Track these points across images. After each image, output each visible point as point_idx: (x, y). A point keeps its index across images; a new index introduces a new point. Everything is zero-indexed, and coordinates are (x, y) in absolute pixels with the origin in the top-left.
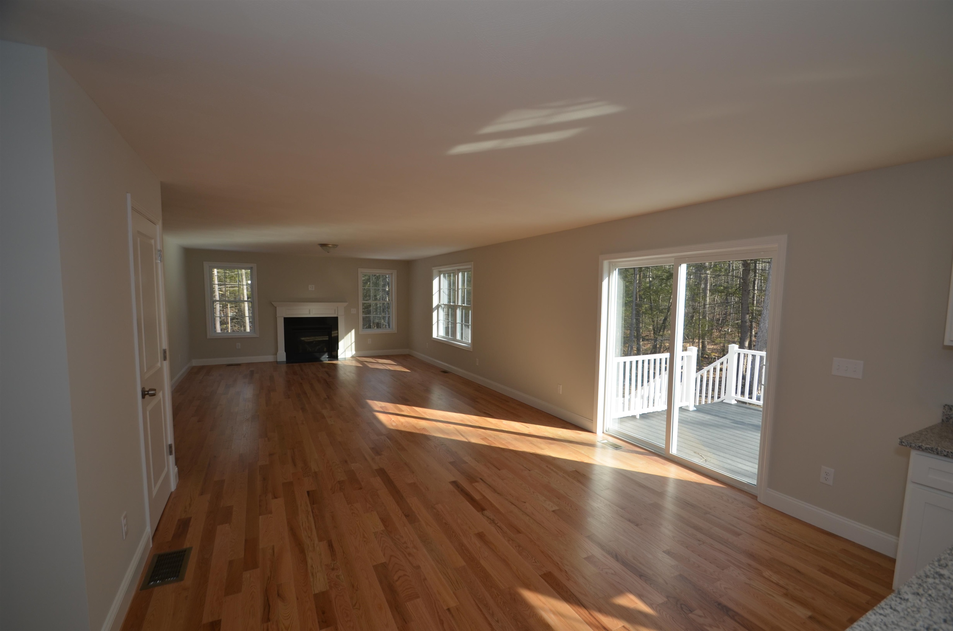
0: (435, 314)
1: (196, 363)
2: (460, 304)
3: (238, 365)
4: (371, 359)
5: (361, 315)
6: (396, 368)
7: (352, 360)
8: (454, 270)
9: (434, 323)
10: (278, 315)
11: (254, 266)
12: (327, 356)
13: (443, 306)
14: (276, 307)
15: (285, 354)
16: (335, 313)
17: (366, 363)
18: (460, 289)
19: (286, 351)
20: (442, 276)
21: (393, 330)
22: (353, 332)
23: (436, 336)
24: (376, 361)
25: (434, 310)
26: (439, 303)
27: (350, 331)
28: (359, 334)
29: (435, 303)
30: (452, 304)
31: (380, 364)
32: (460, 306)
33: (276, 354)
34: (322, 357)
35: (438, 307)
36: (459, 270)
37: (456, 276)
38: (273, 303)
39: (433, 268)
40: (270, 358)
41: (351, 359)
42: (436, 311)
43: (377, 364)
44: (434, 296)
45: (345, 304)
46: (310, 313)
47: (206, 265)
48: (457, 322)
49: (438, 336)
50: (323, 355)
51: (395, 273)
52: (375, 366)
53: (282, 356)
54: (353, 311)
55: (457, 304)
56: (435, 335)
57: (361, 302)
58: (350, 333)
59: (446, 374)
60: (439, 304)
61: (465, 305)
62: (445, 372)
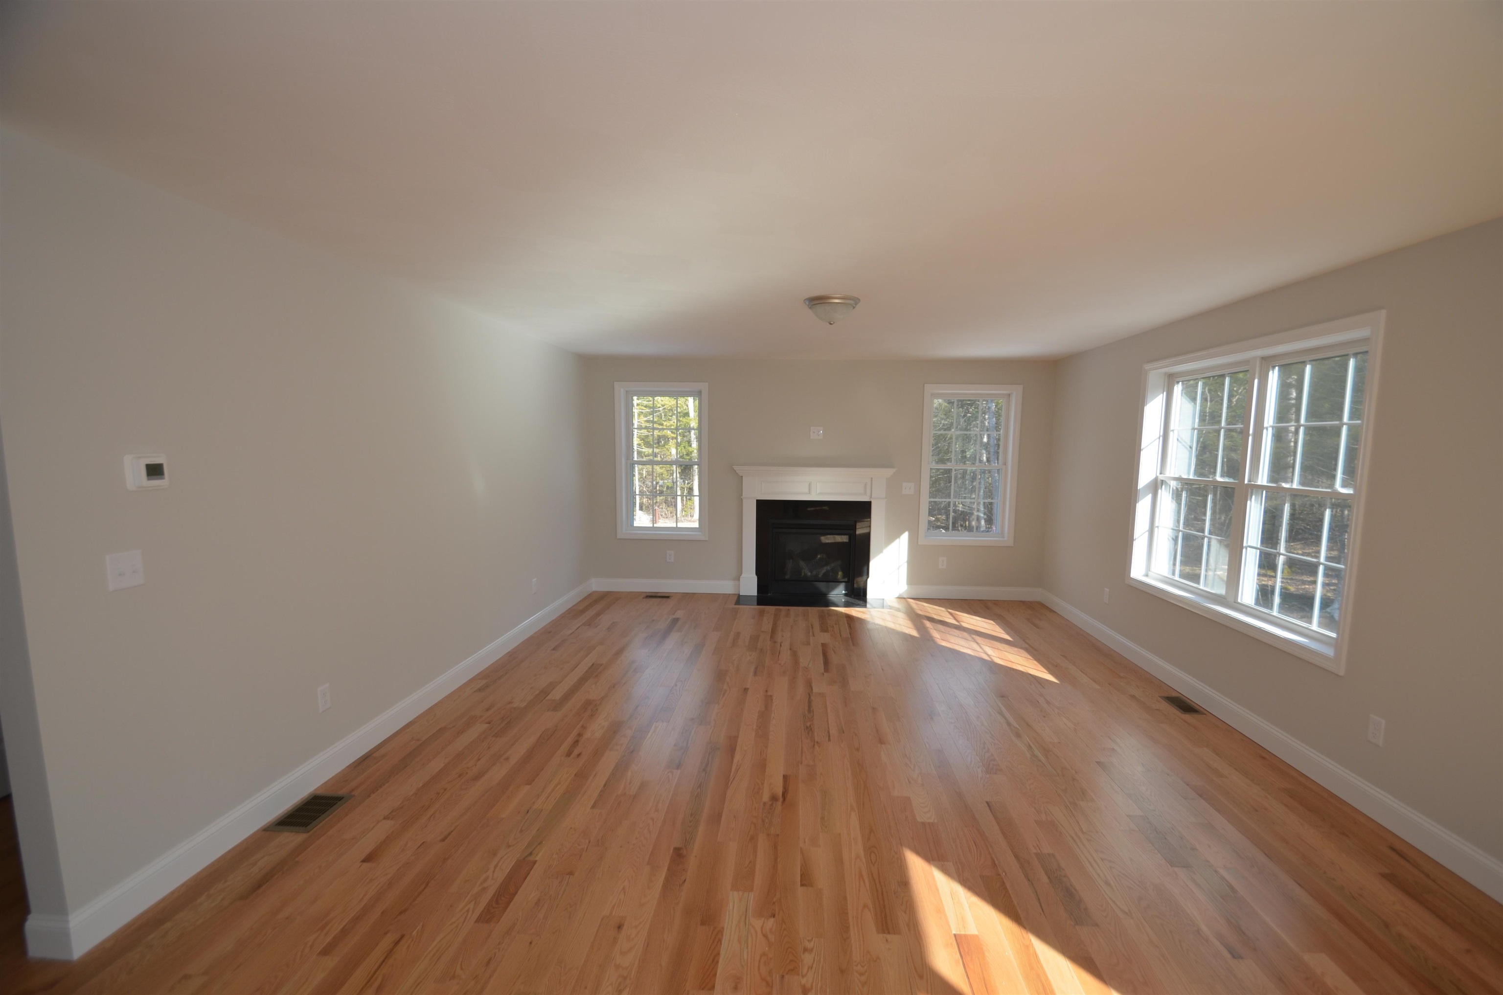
0: (1143, 507)
1: (598, 585)
2: (1263, 479)
3: (666, 597)
4: (943, 609)
5: (925, 500)
6: (1011, 657)
7: (898, 610)
8: (1246, 362)
9: (1137, 534)
10: (745, 494)
11: (704, 387)
12: (844, 592)
13: (1173, 484)
14: (742, 476)
15: (755, 579)
16: (865, 493)
17: (928, 624)
18: (1267, 429)
19: (757, 574)
20: (1178, 389)
21: (1004, 538)
22: (905, 536)
23: (1144, 572)
24: (955, 619)
25: (1141, 494)
26: (1161, 474)
27: (898, 535)
28: (919, 544)
29: (1147, 473)
30: (1219, 478)
31: (966, 635)
32: (1262, 487)
33: (738, 578)
34: (832, 593)
35: (1156, 486)
36: (1268, 362)
37: (1256, 381)
38: (735, 468)
39: (1147, 367)
40: (725, 587)
41: (895, 604)
42: (1149, 497)
43: (957, 632)
44: (1142, 453)
45: (889, 472)
46: (810, 492)
47: (620, 390)
48: (1245, 544)
49: (1150, 573)
50: (833, 589)
51: (1016, 392)
52: (952, 639)
53: (749, 585)
54: (908, 488)
55: (1249, 481)
56: (1137, 571)
57: (929, 465)
58: (897, 540)
59: (1187, 717)
60: (1161, 477)
61: (1295, 485)
62: (1185, 706)
